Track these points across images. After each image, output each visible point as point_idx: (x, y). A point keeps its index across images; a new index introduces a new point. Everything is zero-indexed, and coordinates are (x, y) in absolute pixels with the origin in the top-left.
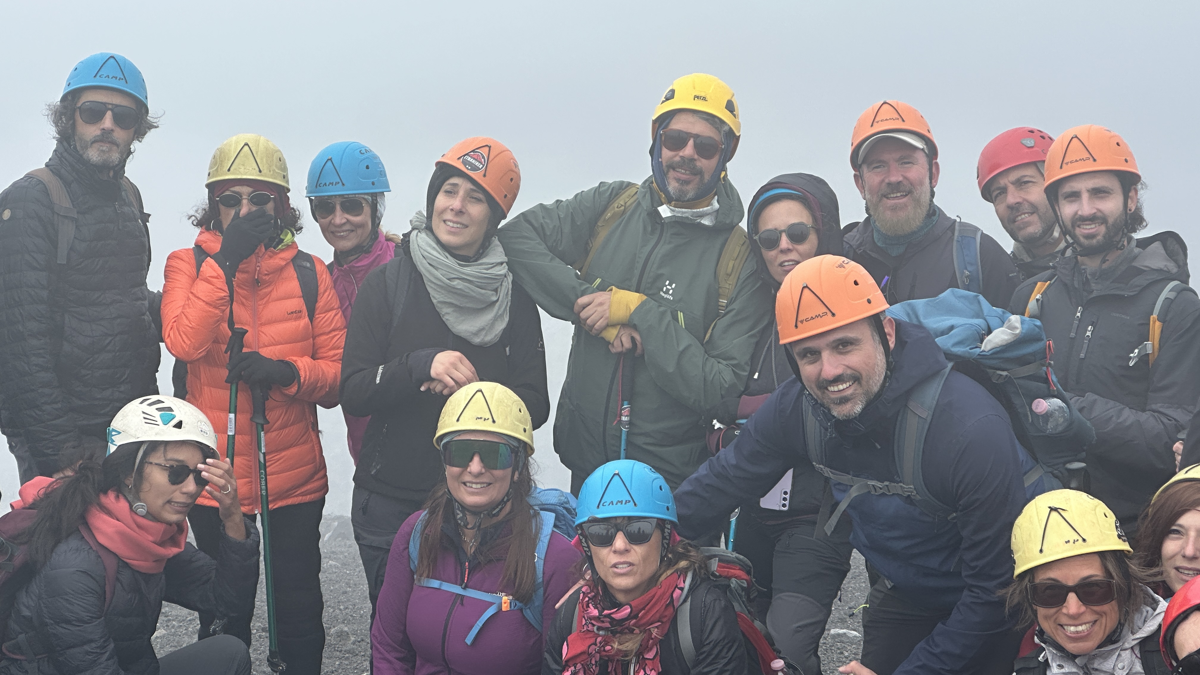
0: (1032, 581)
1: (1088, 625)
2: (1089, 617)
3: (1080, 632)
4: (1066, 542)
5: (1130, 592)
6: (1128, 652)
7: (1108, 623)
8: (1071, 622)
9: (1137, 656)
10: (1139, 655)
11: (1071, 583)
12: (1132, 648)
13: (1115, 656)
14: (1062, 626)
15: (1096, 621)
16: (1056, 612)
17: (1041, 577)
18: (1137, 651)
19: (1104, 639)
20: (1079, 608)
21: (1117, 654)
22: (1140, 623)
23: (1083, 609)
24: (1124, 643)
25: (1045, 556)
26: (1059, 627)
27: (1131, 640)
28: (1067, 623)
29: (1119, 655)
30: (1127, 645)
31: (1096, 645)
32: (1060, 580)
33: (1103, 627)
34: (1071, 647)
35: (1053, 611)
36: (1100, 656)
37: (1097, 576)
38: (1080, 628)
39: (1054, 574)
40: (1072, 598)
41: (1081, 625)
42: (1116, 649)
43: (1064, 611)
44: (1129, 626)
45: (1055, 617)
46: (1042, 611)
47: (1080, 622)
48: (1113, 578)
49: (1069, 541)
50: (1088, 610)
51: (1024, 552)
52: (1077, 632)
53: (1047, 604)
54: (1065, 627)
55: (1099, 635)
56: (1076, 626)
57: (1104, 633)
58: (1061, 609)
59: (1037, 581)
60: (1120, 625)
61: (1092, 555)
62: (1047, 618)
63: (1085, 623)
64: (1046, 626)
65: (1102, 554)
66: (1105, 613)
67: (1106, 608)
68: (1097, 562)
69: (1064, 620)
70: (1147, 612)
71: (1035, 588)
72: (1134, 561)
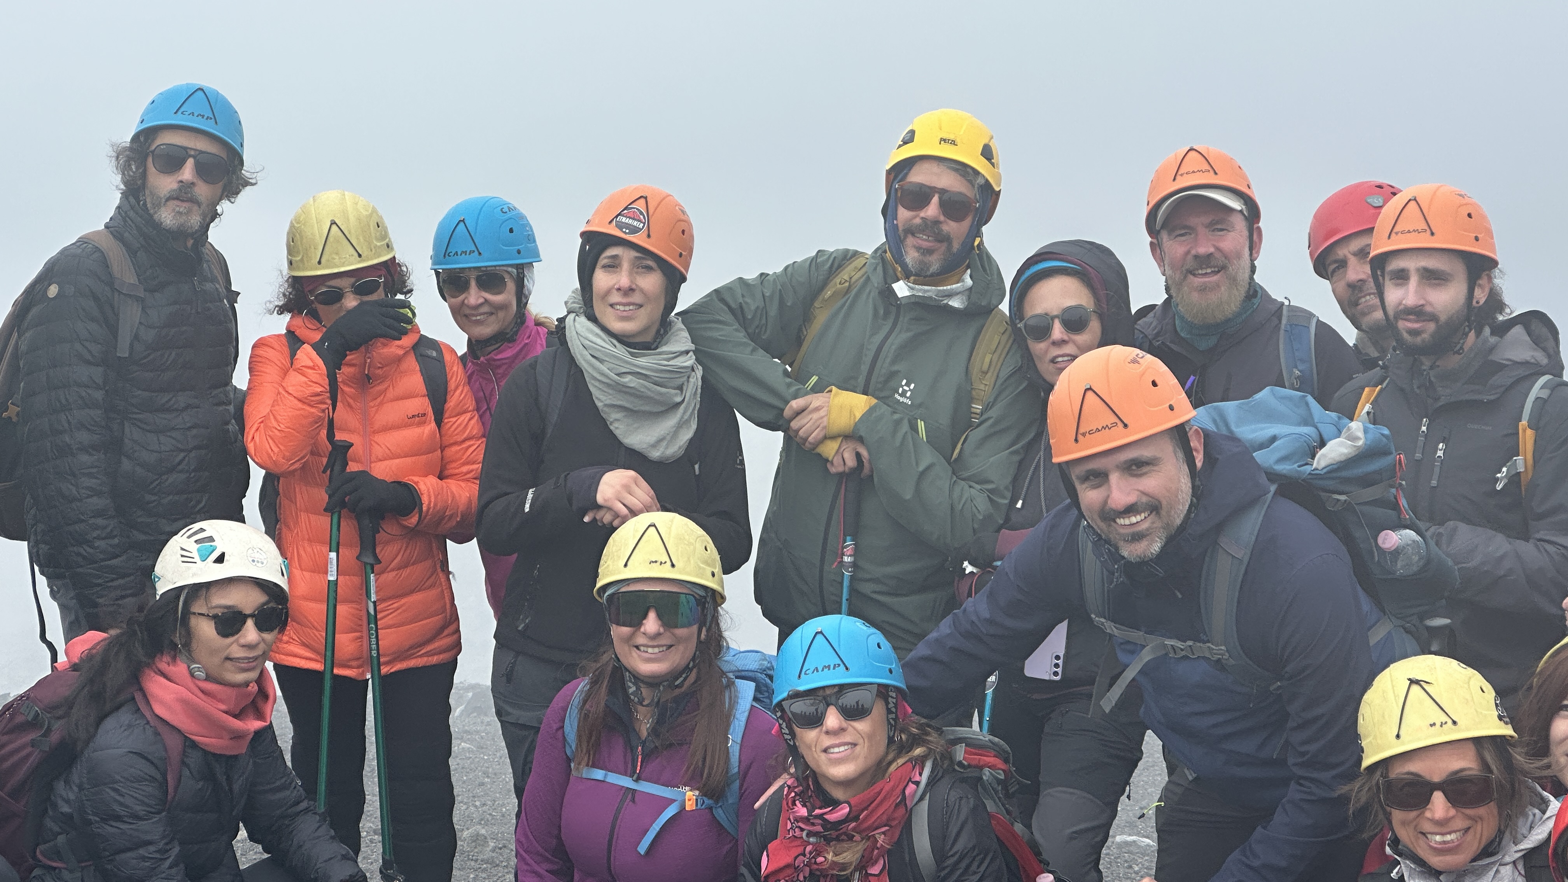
0: (1385, 775)
1: (1458, 833)
2: (1460, 823)
3: (1448, 842)
4: (1431, 725)
5: (1513, 790)
6: (1509, 868)
7: (1484, 831)
8: (1436, 830)
9: (1520, 873)
10: (1523, 872)
11: (1436, 779)
12: (1514, 862)
13: (1492, 873)
14: (1424, 834)
15: (1469, 828)
16: (1418, 816)
17: (1399, 771)
18: (1520, 867)
19: (1479, 851)
20: (1447, 811)
21: (1495, 869)
22: (1524, 831)
23: (1452, 812)
24: (1503, 856)
25: (1403, 744)
26: (1420, 835)
27: (1513, 852)
28: (1432, 830)
29: (1497, 871)
30: (1508, 859)
31: (1469, 859)
32: (1422, 774)
33: (1478, 836)
34: (1436, 861)
35: (1414, 814)
36: (1472, 872)
37: (1470, 769)
38: (1448, 838)
39: (1415, 767)
40: (1438, 798)
41: (1450, 833)
42: (1493, 863)
43: (1428, 814)
44: (1511, 833)
45: (1414, 823)
46: (1398, 816)
47: (1449, 830)
48: (1491, 772)
49: (1434, 724)
50: (1459, 814)
51: (1375, 737)
52: (1444, 842)
53: (1405, 806)
54: (1429, 836)
55: (1473, 846)
56: (1443, 834)
57: (1480, 843)
58: (1423, 813)
59: (1393, 775)
60: (1500, 833)
61: (1464, 742)
62: (1404, 823)
63: (1455, 832)
64: (1405, 835)
65: (1477, 741)
66: (1481, 818)
67: (1482, 811)
68: (1471, 751)
69: (1427, 827)
70: (1534, 815)
71: (1389, 784)
72: (1519, 750)
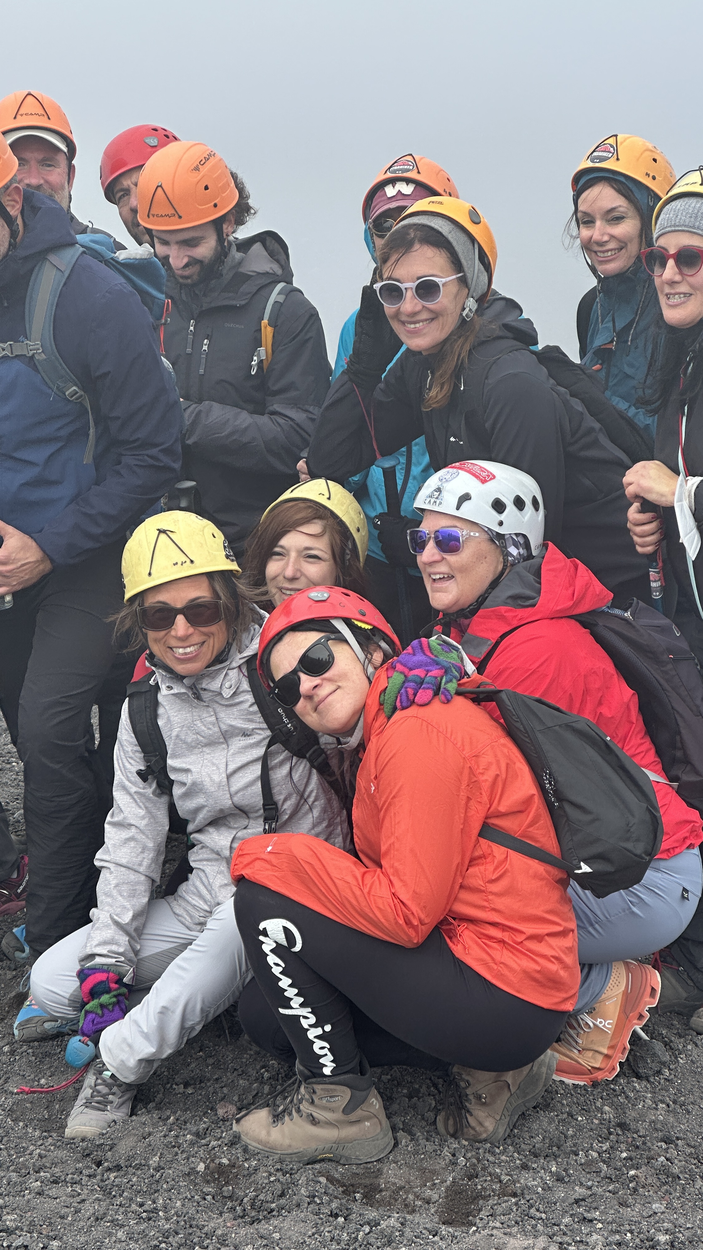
0: (141, 604)
1: (196, 646)
2: (197, 639)
3: (189, 653)
4: (174, 565)
5: (238, 611)
6: (236, 671)
7: (215, 644)
8: (180, 644)
9: (244, 675)
10: (246, 674)
11: (179, 605)
12: (239, 667)
13: (222, 676)
14: (171, 648)
15: (204, 642)
16: (166, 634)
17: (151, 600)
18: (244, 670)
19: (212, 659)
20: (187, 629)
21: (224, 673)
22: (247, 642)
23: (191, 630)
24: (231, 663)
25: (154, 580)
26: (168, 649)
27: (238, 659)
28: (177, 645)
29: (226, 674)
30: (235, 664)
31: (205, 664)
32: (169, 602)
33: (211, 648)
34: (180, 668)
35: (163, 633)
36: (208, 676)
37: (204, 597)
38: (188, 650)
39: (163, 597)
40: (180, 620)
41: (189, 646)
42: (224, 668)
43: (173, 633)
44: (237, 645)
45: (164, 640)
46: (152, 635)
47: (188, 644)
48: (220, 599)
49: (177, 563)
50: (196, 631)
51: (133, 576)
52: (186, 654)
53: (157, 627)
54: (174, 649)
55: (208, 654)
56: (185, 648)
57: (212, 653)
58: (170, 632)
59: (147, 605)
60: (229, 646)
61: (198, 577)
62: (156, 641)
63: (193, 645)
64: (156, 649)
65: (210, 575)
66: (213, 634)
67: (213, 628)
68: (205, 583)
69: (173, 643)
70: (254, 630)
71: (144, 612)
72: (242, 581)
